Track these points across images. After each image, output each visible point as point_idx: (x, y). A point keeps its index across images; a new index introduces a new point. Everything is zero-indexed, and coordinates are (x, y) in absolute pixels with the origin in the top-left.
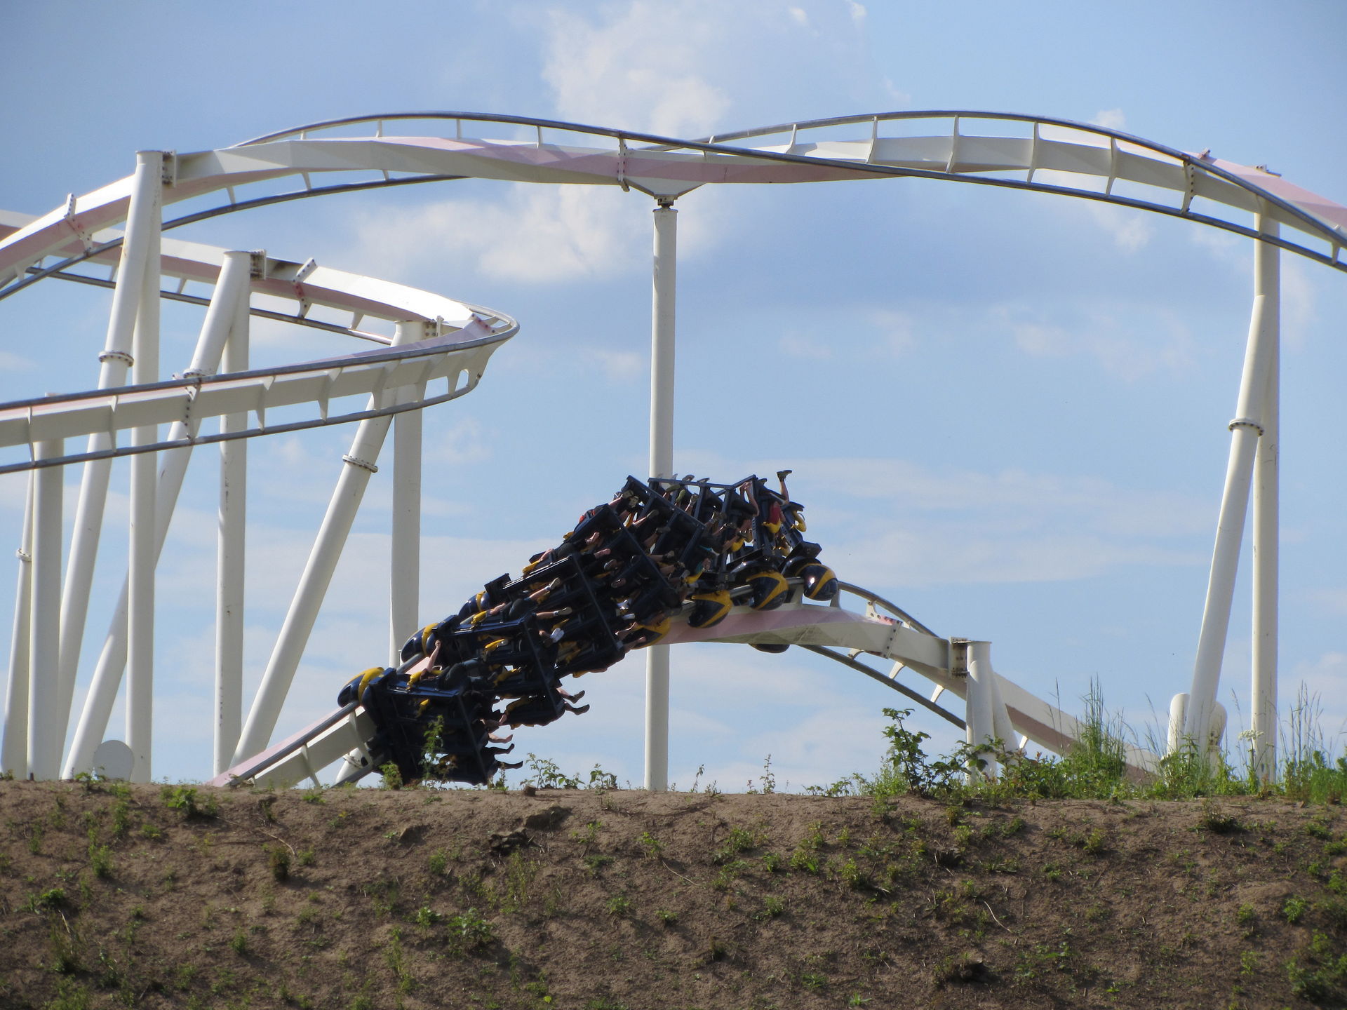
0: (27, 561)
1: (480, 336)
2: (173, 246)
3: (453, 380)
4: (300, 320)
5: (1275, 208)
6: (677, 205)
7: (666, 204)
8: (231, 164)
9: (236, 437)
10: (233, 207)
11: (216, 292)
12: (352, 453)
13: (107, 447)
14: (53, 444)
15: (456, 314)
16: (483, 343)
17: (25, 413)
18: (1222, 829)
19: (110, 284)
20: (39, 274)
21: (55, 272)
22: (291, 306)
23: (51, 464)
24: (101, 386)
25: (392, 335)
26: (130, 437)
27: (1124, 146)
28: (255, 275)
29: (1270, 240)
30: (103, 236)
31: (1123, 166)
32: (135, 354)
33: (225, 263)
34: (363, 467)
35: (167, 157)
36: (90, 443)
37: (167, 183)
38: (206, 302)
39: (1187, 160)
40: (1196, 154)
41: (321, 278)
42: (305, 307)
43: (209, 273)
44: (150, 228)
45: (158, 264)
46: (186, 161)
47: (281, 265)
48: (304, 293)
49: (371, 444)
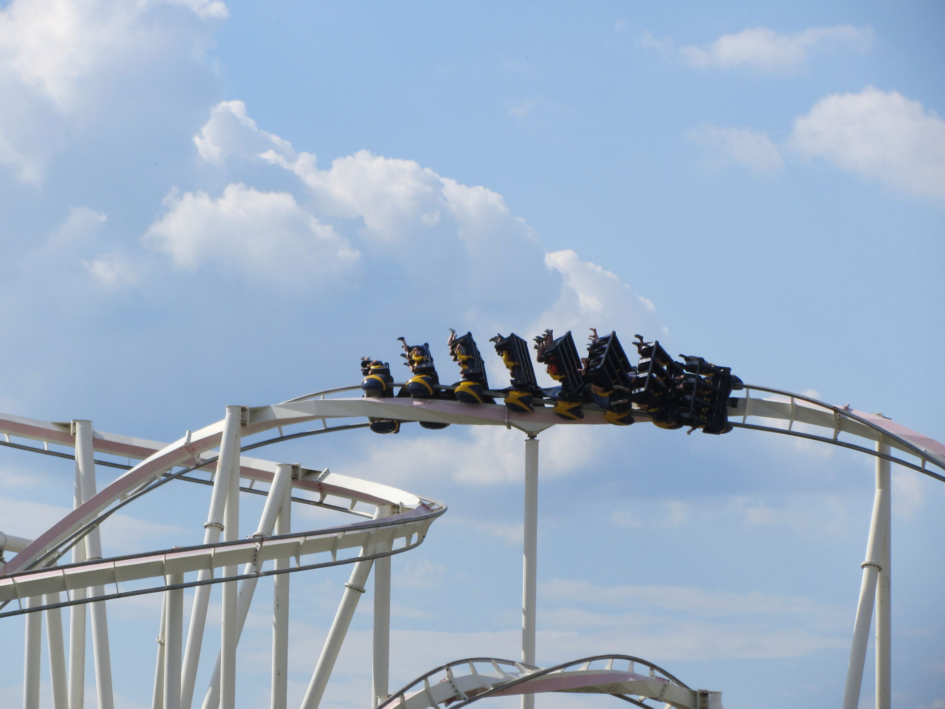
0: (162, 644)
1: (425, 513)
2: (247, 461)
3: (409, 538)
4: (320, 504)
5: (887, 439)
6: (539, 437)
7: (532, 436)
8: (281, 413)
9: (283, 572)
10: (282, 438)
11: (272, 487)
12: (350, 581)
13: (209, 578)
14: (178, 577)
15: (411, 501)
16: (426, 518)
17: (161, 558)
19: (211, 483)
20: (169, 477)
21: (179, 476)
22: (316, 496)
23: (176, 588)
24: (205, 543)
25: (373, 513)
26: (221, 572)
27: (799, 402)
28: (294, 478)
29: (885, 457)
30: (206, 455)
31: (798, 414)
32: (225, 524)
33: (277, 471)
34: (357, 589)
35: (243, 409)
36: (199, 575)
37: (243, 424)
38: (266, 494)
39: (836, 410)
40: (841, 407)
41: (332, 480)
42: (323, 497)
43: (268, 476)
44: (236, 449)
45: (238, 471)
46: (255, 412)
47: (309, 472)
48: (324, 489)
49: (362, 576)
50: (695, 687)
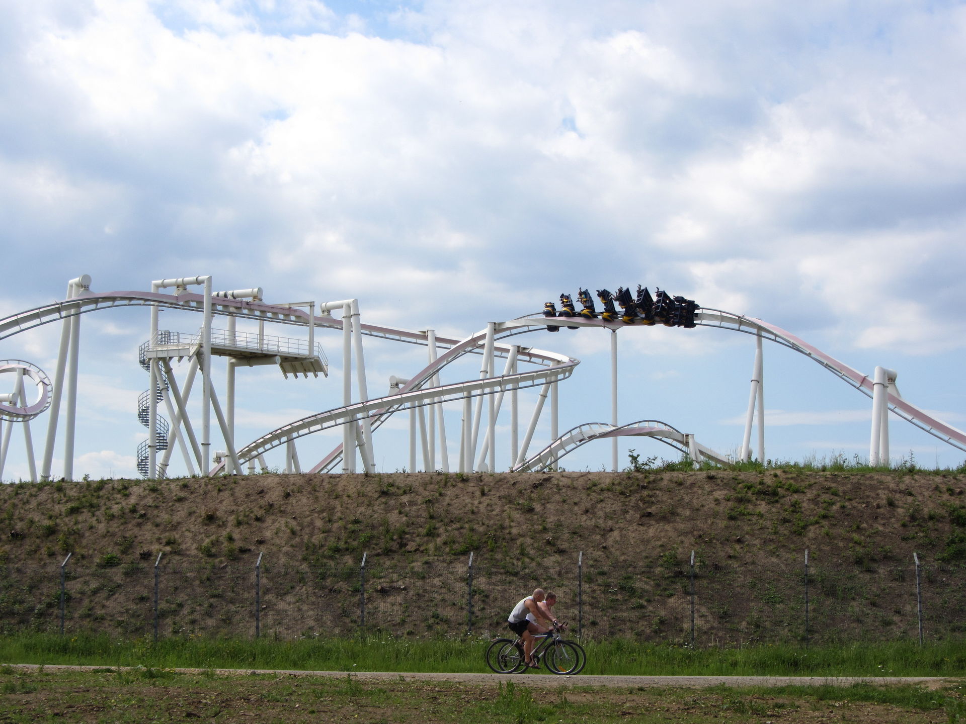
0: (464, 421)
1: (571, 364)
2: (497, 344)
3: (564, 375)
4: (529, 361)
5: (760, 328)
6: (617, 331)
7: (614, 331)
8: (508, 324)
9: (514, 389)
10: (511, 335)
11: (510, 355)
12: (541, 393)
13: (492, 391)
14: (470, 393)
15: (565, 359)
16: (571, 366)
17: (461, 385)
18: (711, 478)
19: (483, 354)
20: (466, 352)
21: (470, 351)
22: (527, 358)
23: (469, 397)
24: (481, 378)
25: (551, 365)
26: (487, 390)
27: (723, 314)
28: (518, 351)
29: (759, 336)
30: (481, 343)
31: (723, 319)
32: (488, 370)
33: (511, 349)
34: (544, 396)
35: (495, 323)
36: (479, 392)
37: (495, 330)
38: (507, 358)
39: (739, 317)
40: (741, 316)
41: (533, 351)
42: (531, 358)
43: (507, 351)
44: (493, 340)
45: (493, 348)
46: (500, 324)
47: (525, 349)
48: (530, 355)
49: (546, 390)
50: (684, 432)
